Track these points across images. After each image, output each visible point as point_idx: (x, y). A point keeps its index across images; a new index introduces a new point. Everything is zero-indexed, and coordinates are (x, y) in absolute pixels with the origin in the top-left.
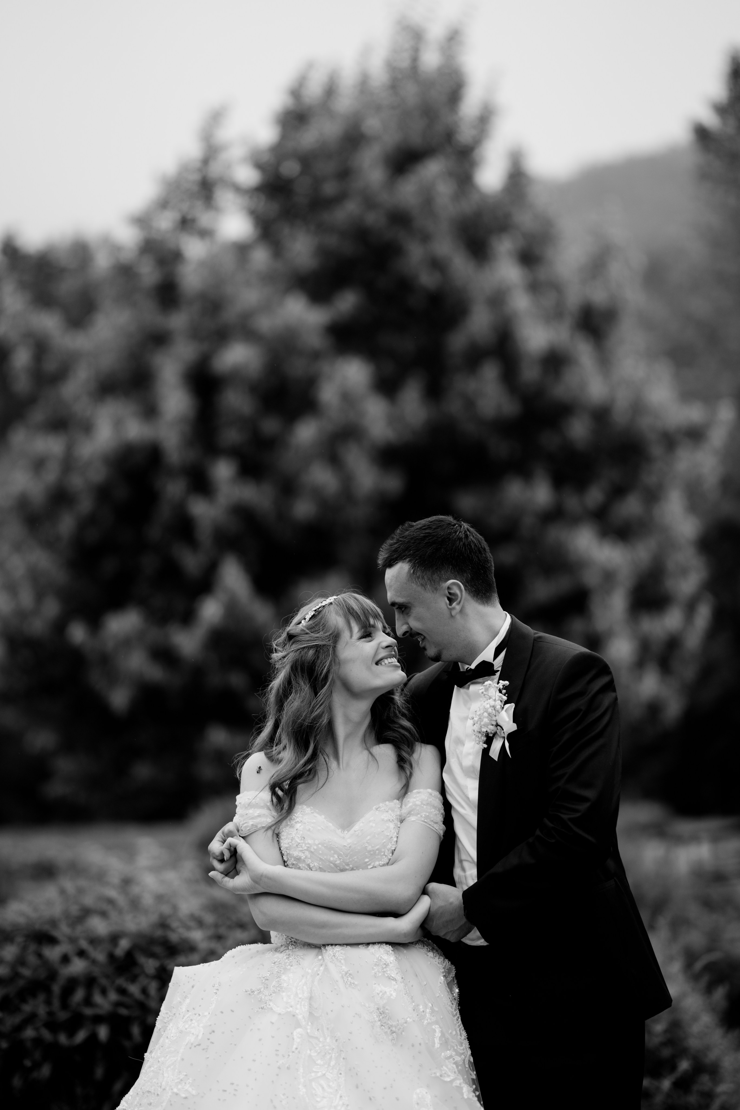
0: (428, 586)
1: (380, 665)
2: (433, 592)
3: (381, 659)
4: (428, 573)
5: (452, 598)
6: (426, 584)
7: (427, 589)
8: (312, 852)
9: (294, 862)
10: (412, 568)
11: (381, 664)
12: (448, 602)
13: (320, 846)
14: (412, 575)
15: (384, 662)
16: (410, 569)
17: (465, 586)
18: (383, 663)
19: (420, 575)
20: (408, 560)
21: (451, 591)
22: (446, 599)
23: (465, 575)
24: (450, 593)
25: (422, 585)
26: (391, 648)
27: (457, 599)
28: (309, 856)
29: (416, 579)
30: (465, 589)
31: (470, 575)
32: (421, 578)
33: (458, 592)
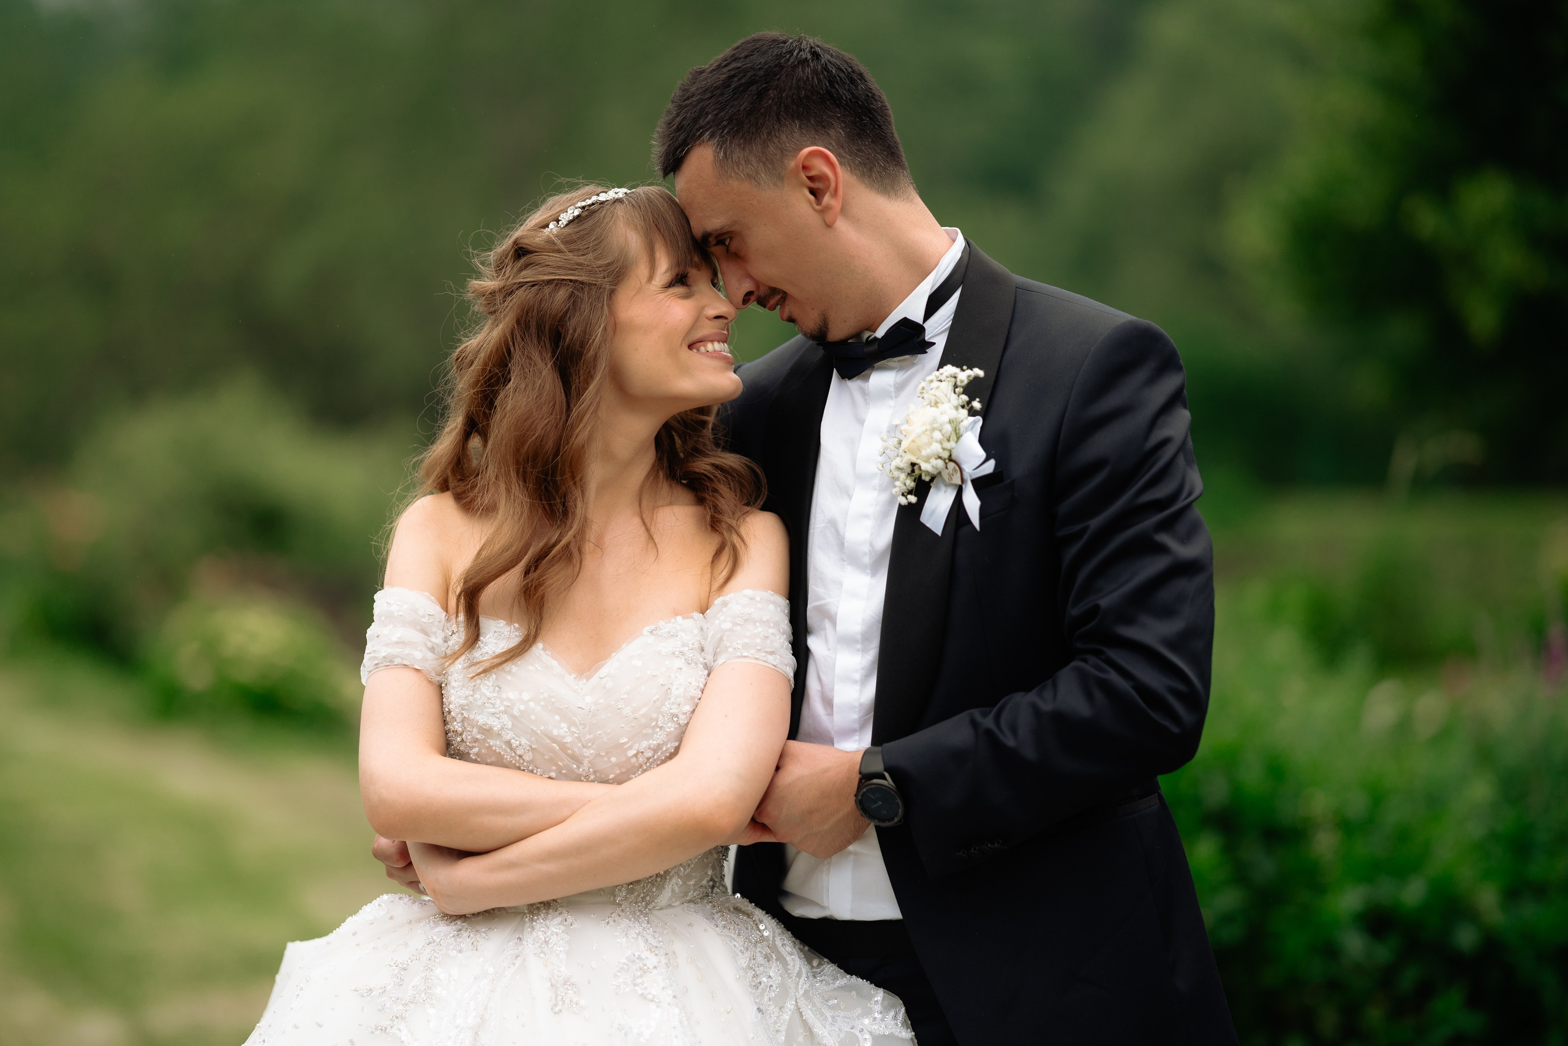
0: (763, 175)
1: (695, 351)
2: (775, 185)
3: (700, 341)
4: (754, 148)
5: (818, 189)
6: (757, 173)
7: (762, 183)
8: (513, 717)
9: (479, 736)
10: (721, 149)
11: (698, 350)
12: (812, 198)
13: (532, 704)
14: (724, 163)
15: (705, 346)
16: (715, 151)
17: (838, 155)
18: (702, 349)
19: (739, 158)
20: (707, 134)
21: (812, 173)
22: (807, 192)
23: (832, 132)
24: (810, 178)
25: (749, 177)
26: (726, 321)
27: (828, 187)
28: (510, 725)
29: (734, 168)
30: (841, 163)
31: (844, 131)
32: (743, 162)
33: (827, 170)
